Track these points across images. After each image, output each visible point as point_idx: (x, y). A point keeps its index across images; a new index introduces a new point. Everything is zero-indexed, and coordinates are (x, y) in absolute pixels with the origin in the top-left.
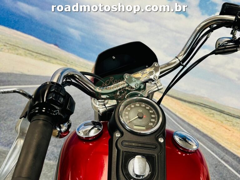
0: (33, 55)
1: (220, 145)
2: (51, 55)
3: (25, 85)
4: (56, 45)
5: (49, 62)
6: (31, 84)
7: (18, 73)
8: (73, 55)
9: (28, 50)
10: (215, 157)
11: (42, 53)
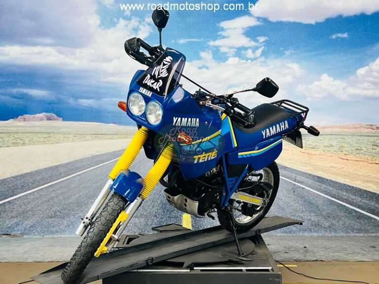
0: (98, 137)
1: (286, 167)
2: (112, 133)
3: (97, 165)
4: (114, 123)
5: (112, 139)
6: (102, 163)
7: (89, 156)
8: (130, 126)
9: (94, 134)
10: (288, 181)
11: (105, 133)
